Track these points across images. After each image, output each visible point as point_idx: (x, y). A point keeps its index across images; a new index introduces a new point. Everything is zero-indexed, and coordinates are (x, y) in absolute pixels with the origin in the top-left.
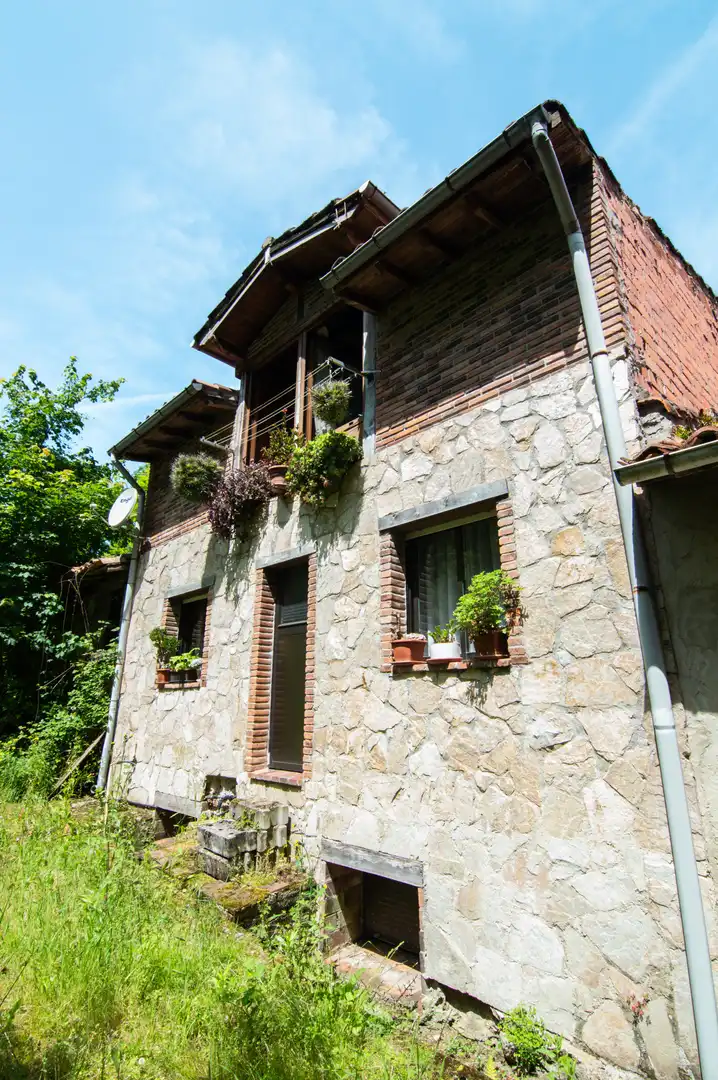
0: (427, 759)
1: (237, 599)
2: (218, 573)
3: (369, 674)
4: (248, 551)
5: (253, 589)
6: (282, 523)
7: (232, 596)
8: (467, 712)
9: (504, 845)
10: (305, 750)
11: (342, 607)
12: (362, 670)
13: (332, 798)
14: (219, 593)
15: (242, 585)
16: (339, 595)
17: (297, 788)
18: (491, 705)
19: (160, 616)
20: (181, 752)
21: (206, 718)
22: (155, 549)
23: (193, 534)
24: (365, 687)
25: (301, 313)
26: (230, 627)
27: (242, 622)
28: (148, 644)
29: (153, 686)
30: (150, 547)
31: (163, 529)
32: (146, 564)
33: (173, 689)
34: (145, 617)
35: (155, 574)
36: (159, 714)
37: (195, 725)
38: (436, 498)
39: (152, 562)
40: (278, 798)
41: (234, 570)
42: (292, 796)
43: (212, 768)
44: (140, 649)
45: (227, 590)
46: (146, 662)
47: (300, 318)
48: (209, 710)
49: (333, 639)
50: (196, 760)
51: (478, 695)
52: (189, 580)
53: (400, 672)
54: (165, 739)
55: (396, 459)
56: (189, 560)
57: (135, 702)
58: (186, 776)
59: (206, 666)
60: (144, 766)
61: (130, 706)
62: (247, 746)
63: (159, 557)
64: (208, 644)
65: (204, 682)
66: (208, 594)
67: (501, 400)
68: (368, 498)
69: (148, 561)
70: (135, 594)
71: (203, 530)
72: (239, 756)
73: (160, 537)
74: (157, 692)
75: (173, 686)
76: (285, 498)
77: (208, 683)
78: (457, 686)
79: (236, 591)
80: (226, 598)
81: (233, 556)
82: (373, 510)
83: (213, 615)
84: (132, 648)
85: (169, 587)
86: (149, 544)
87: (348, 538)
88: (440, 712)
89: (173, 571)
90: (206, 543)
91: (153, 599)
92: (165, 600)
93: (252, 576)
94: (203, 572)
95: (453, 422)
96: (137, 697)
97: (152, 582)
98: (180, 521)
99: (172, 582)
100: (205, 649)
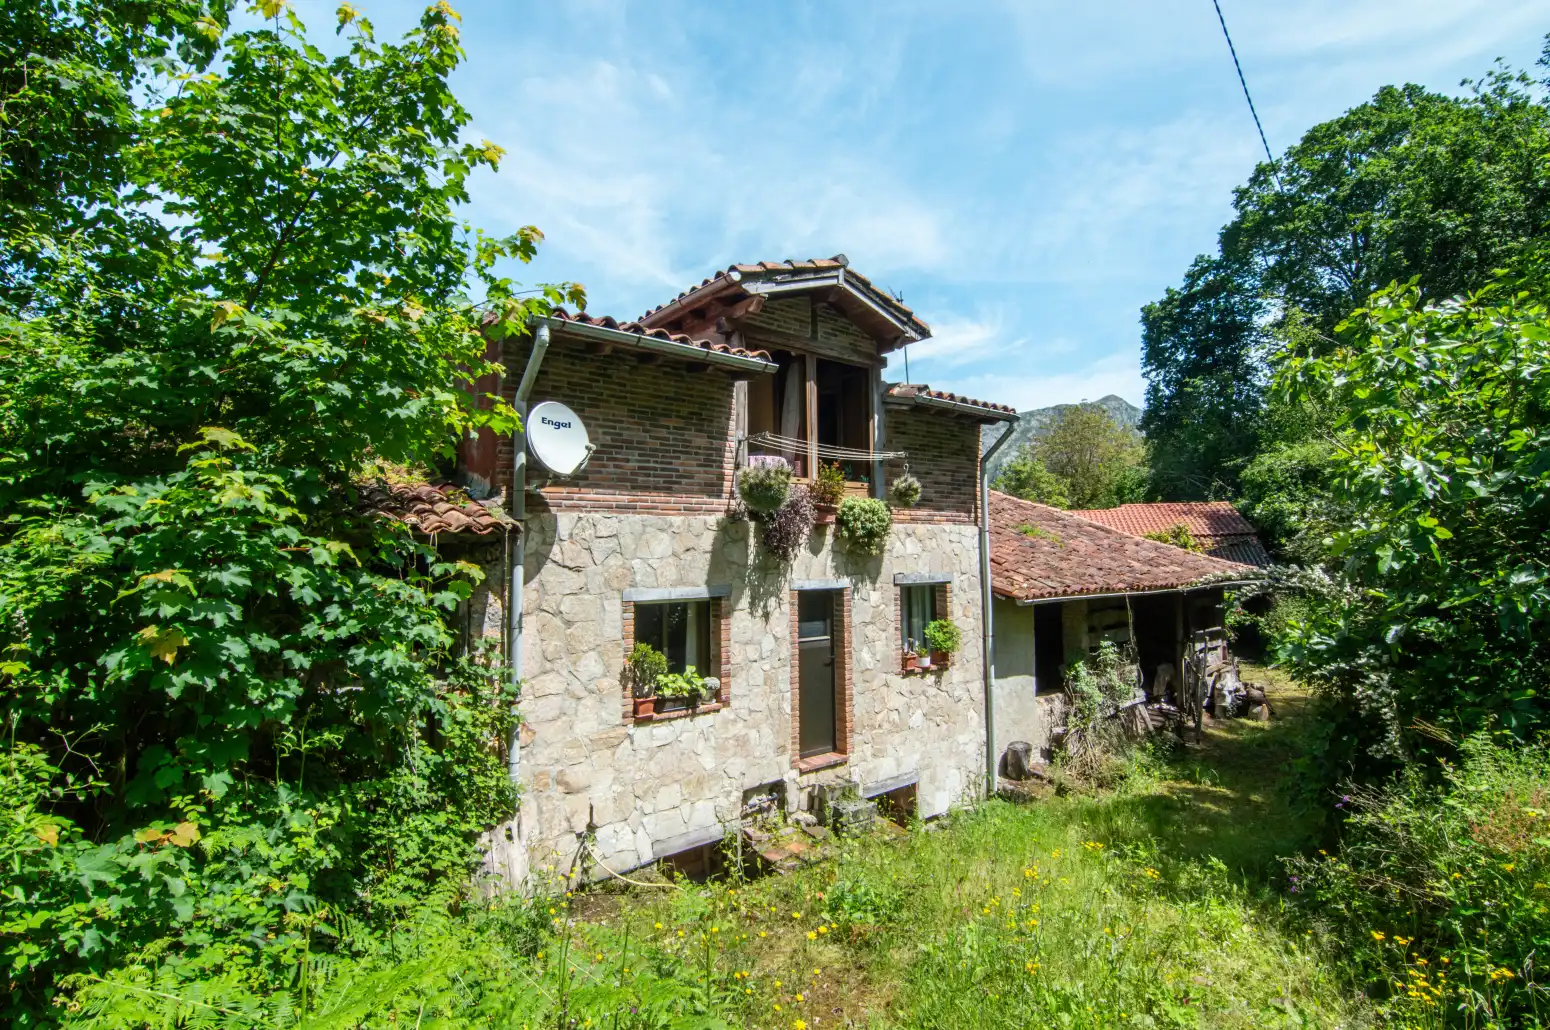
0: (917, 718)
1: (766, 616)
2: (736, 583)
3: (890, 675)
4: (777, 567)
5: (786, 608)
6: (815, 550)
7: (760, 612)
8: (933, 691)
9: (945, 745)
10: (848, 734)
11: (870, 631)
12: (883, 675)
13: (869, 759)
14: (740, 606)
15: (772, 602)
16: (867, 624)
17: (843, 763)
18: (943, 687)
19: (616, 624)
20: (698, 783)
21: (737, 738)
22: (575, 515)
23: (677, 520)
24: (887, 685)
25: (815, 332)
26: (760, 644)
27: (776, 639)
28: (591, 665)
29: (619, 720)
30: (547, 504)
31: (581, 483)
32: (549, 535)
33: (670, 719)
34: (569, 623)
35: (584, 559)
36: (643, 754)
37: (720, 749)
38: (922, 571)
39: (571, 535)
40: (827, 777)
41: (760, 585)
42: (839, 770)
43: (751, 782)
44: (565, 673)
45: (752, 605)
46: (592, 692)
47: (814, 337)
48: (739, 729)
49: (866, 655)
50: (726, 782)
51: (938, 682)
52: (680, 582)
53: (907, 674)
54: (663, 779)
55: (902, 536)
56: (674, 554)
57: (572, 752)
58: (711, 804)
59: (728, 685)
60: (619, 826)
61: (557, 761)
62: (793, 749)
63: (590, 532)
64: (728, 662)
65: (726, 703)
66: (719, 605)
67: (948, 527)
68: (886, 556)
69: (555, 531)
70: (526, 582)
71: (697, 521)
72: (785, 759)
73: (576, 496)
74: (631, 729)
75: (672, 715)
76: (819, 529)
77: (734, 703)
78: (930, 679)
79: (765, 607)
80: (751, 613)
81: (756, 568)
82: (890, 567)
83: (734, 630)
84: (536, 672)
85: (633, 585)
86: (542, 497)
87: (874, 582)
88: (924, 693)
89: (636, 563)
90: (707, 541)
91: (586, 597)
92: (625, 603)
93: (785, 595)
94: (705, 577)
95: (929, 527)
96: (575, 744)
97: (577, 570)
98: (633, 488)
99: (638, 578)
100: (723, 667)
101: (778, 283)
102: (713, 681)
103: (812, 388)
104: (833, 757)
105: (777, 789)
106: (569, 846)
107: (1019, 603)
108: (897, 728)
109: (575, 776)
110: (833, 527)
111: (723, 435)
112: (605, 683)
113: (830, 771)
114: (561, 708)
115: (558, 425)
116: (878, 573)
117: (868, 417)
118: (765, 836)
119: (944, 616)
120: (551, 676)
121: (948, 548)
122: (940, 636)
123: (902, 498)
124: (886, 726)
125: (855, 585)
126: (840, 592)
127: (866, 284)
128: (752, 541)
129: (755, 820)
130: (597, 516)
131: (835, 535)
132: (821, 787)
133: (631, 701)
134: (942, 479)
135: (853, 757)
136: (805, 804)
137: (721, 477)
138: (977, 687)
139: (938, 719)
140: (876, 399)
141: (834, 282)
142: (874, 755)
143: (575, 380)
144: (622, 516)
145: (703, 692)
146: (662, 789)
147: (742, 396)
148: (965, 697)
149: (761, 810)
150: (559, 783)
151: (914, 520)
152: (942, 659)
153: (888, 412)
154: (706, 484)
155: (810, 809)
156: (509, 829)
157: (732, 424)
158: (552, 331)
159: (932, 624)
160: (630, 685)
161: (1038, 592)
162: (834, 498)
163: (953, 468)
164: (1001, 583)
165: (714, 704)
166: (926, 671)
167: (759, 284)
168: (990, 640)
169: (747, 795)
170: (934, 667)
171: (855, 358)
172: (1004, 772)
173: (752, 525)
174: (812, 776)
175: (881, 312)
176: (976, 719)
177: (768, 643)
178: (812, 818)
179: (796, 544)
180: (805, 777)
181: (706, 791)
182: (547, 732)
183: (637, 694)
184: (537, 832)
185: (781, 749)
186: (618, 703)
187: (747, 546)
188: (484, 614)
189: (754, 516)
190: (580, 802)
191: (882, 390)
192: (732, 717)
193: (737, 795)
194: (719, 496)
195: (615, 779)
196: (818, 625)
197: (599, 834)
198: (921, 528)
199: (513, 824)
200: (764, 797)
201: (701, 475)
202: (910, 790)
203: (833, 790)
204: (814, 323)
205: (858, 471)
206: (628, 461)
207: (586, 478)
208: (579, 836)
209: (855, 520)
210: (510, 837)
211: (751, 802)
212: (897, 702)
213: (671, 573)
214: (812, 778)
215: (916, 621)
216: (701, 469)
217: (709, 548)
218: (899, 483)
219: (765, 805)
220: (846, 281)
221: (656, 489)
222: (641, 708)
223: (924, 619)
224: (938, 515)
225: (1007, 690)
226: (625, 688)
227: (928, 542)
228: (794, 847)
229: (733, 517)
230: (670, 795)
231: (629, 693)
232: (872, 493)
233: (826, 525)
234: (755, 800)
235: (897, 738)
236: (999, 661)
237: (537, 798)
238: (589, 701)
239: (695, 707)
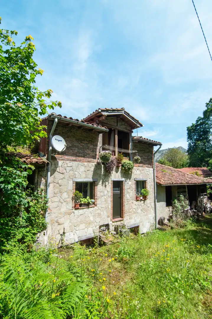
0: (139, 211)
1: (105, 186)
2: (99, 178)
3: (133, 201)
4: (108, 175)
5: (110, 184)
6: (117, 172)
7: (104, 185)
8: (143, 205)
9: (146, 217)
10: (124, 214)
11: (129, 190)
12: (132, 201)
13: (128, 220)
14: (100, 184)
15: (107, 183)
16: (128, 189)
17: (122, 220)
18: (145, 204)
19: (71, 186)
20: (90, 223)
21: (98, 213)
22: (63, 161)
23: (86, 164)
24: (132, 203)
25: (117, 124)
26: (104, 192)
27: (108, 191)
28: (65, 195)
29: (71, 208)
30: (56, 159)
31: (64, 154)
32: (56, 165)
33: (83, 209)
34: (60, 186)
35: (65, 171)
36: (76, 216)
37: (94, 216)
38: (141, 178)
39: (61, 166)
40: (119, 223)
41: (104, 179)
42: (122, 222)
43: (101, 224)
44: (59, 197)
45: (102, 183)
46: (65, 201)
47: (117, 125)
48: (99, 211)
49: (128, 196)
50: (96, 224)
51: (144, 203)
52: (86, 177)
53: (137, 200)
54: (81, 222)
55: (136, 170)
56: (85, 171)
57: (60, 215)
58: (92, 228)
59: (96, 201)
60: (70, 233)
61: (57, 217)
62: (111, 216)
63: (66, 165)
64: (97, 196)
65: (96, 205)
66: (95, 183)
67: (146, 168)
68: (133, 174)
69: (58, 165)
70: (51, 176)
71: (90, 164)
72: (109, 219)
73: (63, 157)
74: (74, 210)
75: (83, 208)
76: (118, 167)
77: (97, 205)
78: (142, 202)
79: (105, 184)
80: (102, 185)
81: (104, 175)
82: (133, 176)
83: (98, 189)
84: (52, 196)
85: (75, 178)
86: (55, 157)
87: (130, 180)
88: (141, 205)
89: (76, 173)
90: (92, 169)
91: (65, 180)
92: (73, 182)
93: (110, 181)
94: (92, 177)
95: (142, 168)
96: (61, 213)
97: (63, 174)
98: (76, 156)
99: (77, 176)
100: (95, 197)
101: (109, 113)
102: (93, 200)
103: (116, 137)
104: (120, 219)
105: (107, 226)
106: (59, 237)
107: (162, 185)
108: (135, 213)
109: (61, 221)
110: (121, 167)
111: (97, 145)
112: (68, 200)
113: (119, 222)
114: (58, 205)
115: (59, 141)
116: (131, 178)
117: (129, 143)
118: (104, 236)
119: (146, 188)
120: (56, 197)
121: (146, 173)
122: (144, 192)
123: (136, 161)
124: (132, 212)
125: (126, 180)
126: (122, 182)
127: (129, 114)
128: (103, 169)
129: (102, 233)
130: (68, 162)
131: (121, 169)
132: (117, 225)
133: (74, 204)
134: (145, 158)
135: (125, 219)
136: (113, 230)
137: (96, 155)
138: (153, 204)
139: (144, 211)
140: (131, 140)
141: (122, 113)
142: (130, 219)
143: (63, 132)
144: (73, 162)
145: (91, 202)
146: (81, 225)
147: (101, 137)
148: (150, 206)
149: (104, 230)
150: (57, 222)
151: (139, 166)
152: (145, 197)
153: (133, 142)
154: (93, 156)
155: (115, 231)
156: (44, 233)
157: (99, 143)
158: (58, 119)
159: (143, 190)
160: (74, 200)
161: (166, 183)
162: (121, 160)
163: (148, 155)
164: (158, 181)
165: (93, 205)
166: (141, 200)
167: (105, 113)
168: (156, 194)
169: (100, 227)
170: (143, 199)
171: (126, 131)
172: (159, 224)
173: (103, 166)
174: (116, 223)
175: (132, 120)
176: (153, 211)
177: (106, 192)
178: (115, 233)
179: (112, 170)
180: (114, 223)
181: (91, 226)
182: (54, 210)
183: (75, 202)
184: (51, 234)
185: (108, 217)
186: (71, 204)
187: (101, 170)
188: (41, 182)
189: (103, 163)
190: (61, 227)
191: (132, 138)
192: (97, 209)
193: (98, 227)
194: (95, 159)
195: (70, 222)
196: (117, 189)
197: (66, 234)
198: (140, 168)
199: (45, 231)
200: (104, 227)
201: (92, 154)
202: (138, 227)
203: (120, 226)
204: (117, 123)
205: (127, 155)
206: (75, 150)
207: (66, 153)
208: (61, 235)
209: (126, 165)
210: (44, 234)
211: (101, 228)
212: (134, 207)
213: (84, 176)
214: (116, 224)
215: (139, 189)
216: (92, 153)
217: (93, 170)
218: (136, 158)
219: (105, 229)
220: (124, 113)
221: (81, 157)
222: (76, 206)
223: (141, 189)
224: (144, 166)
225: (159, 205)
226: (73, 201)
227: (142, 171)
228: (110, 239)
229: (98, 164)
230: (83, 226)
231: (74, 202)
232: (130, 160)
233: (119, 166)
234: (102, 228)
235: (135, 215)
236: (158, 199)
237: (52, 226)
238: (64, 204)
239: (89, 206)
